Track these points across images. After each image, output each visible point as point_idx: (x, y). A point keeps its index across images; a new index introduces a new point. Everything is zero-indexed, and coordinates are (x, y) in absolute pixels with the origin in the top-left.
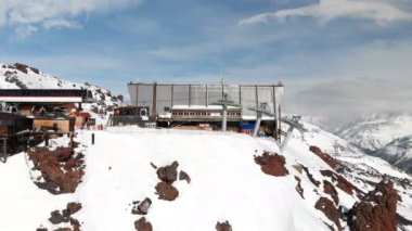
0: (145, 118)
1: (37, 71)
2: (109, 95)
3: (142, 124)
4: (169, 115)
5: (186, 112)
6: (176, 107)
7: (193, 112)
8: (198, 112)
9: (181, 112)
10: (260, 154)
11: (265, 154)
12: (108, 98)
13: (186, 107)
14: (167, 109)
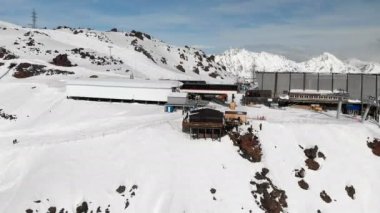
0: (270, 100)
1: (149, 37)
2: (204, 56)
3: (268, 104)
4: (287, 97)
5: (301, 95)
6: (292, 91)
7: (307, 95)
8: (311, 95)
9: (297, 95)
10: (371, 140)
11: (376, 141)
12: (204, 59)
13: (300, 91)
14: (285, 92)
